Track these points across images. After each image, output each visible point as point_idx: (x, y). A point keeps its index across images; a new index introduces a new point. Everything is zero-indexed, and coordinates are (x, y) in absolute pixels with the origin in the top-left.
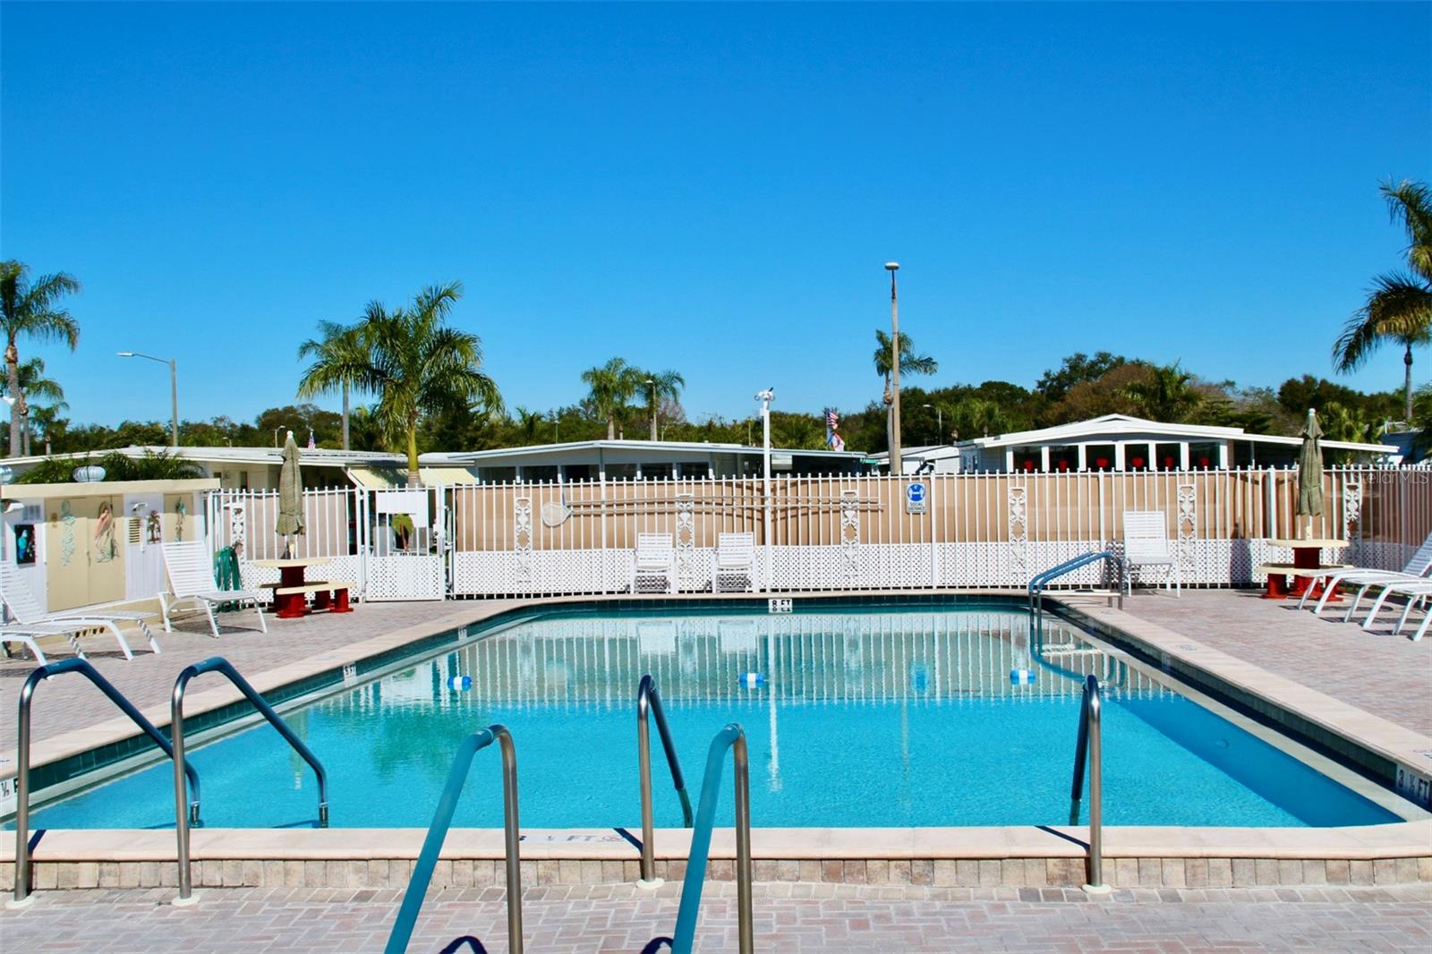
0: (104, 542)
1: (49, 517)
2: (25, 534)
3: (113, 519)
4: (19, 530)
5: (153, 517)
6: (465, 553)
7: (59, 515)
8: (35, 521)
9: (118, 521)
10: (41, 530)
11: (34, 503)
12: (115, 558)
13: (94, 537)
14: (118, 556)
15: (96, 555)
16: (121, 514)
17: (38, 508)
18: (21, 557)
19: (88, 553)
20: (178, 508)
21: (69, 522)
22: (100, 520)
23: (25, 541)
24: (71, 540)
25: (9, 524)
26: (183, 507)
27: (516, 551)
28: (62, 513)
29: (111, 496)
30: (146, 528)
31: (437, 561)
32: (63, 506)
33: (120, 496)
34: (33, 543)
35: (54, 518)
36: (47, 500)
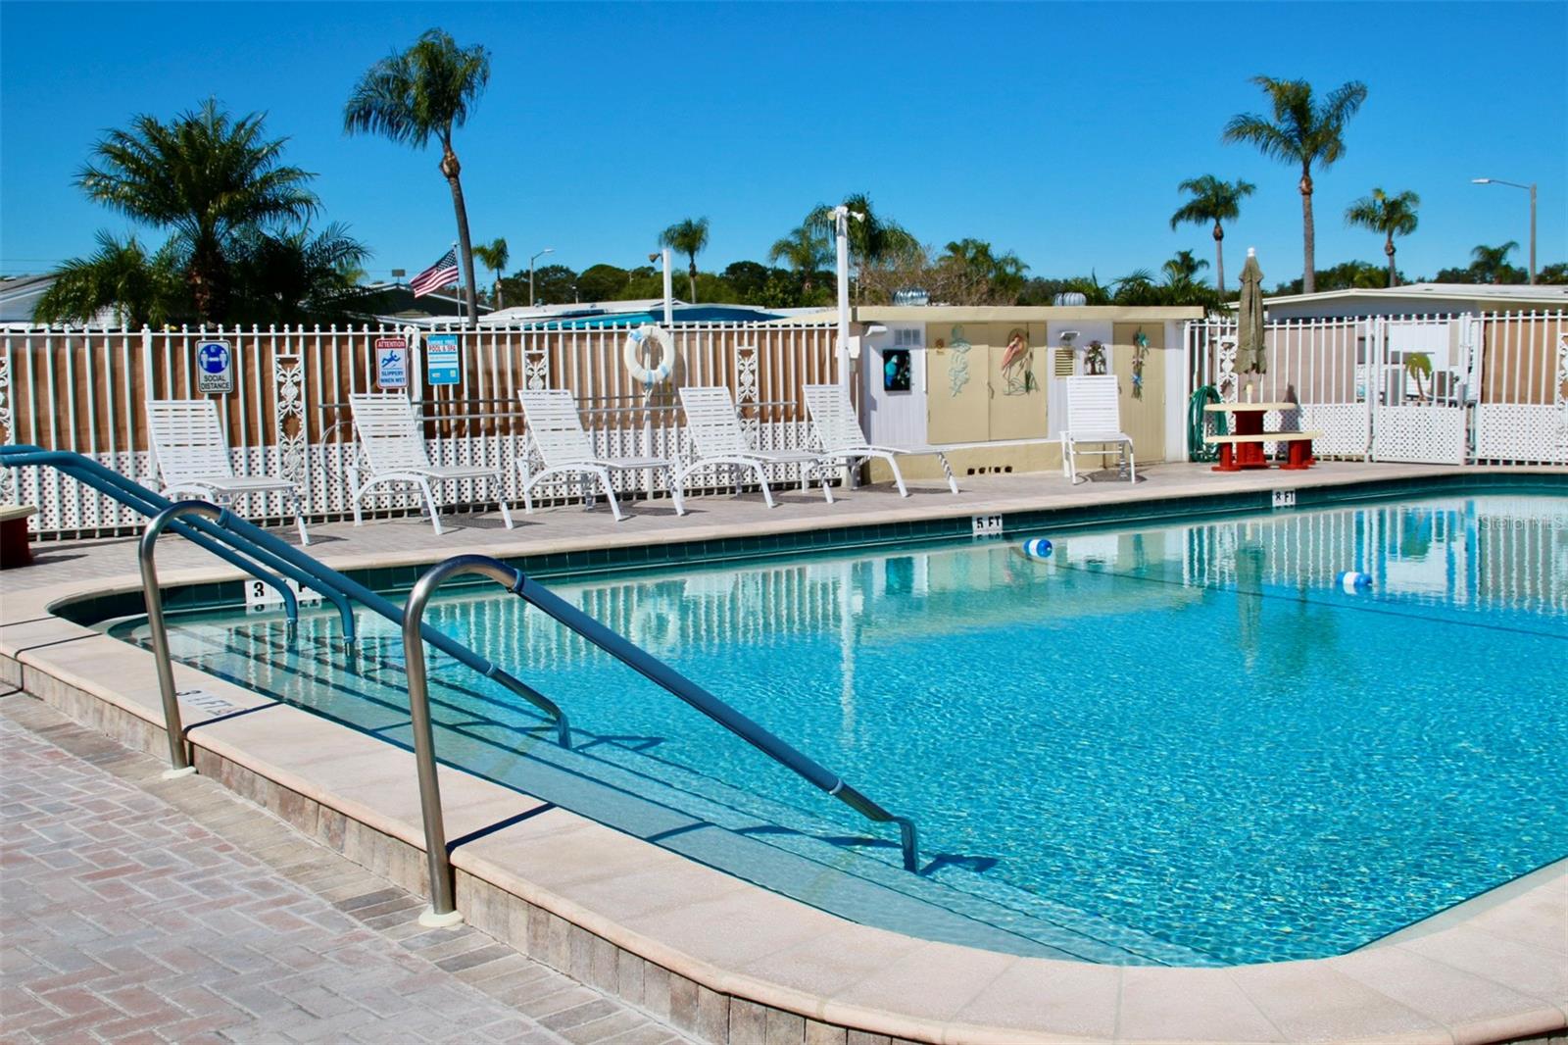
0: (1017, 373)
1: (934, 343)
2: (894, 360)
3: (1031, 349)
4: (887, 355)
5: (1095, 347)
6: (1491, 406)
7: (945, 342)
8: (912, 345)
9: (1037, 351)
10: (918, 357)
11: (911, 327)
12: (1032, 392)
13: (1000, 366)
14: (1037, 389)
15: (1001, 385)
16: (1043, 342)
17: (916, 334)
18: (889, 384)
19: (989, 384)
20: (1136, 340)
21: (962, 349)
22: (1007, 349)
23: (894, 367)
24: (964, 368)
25: (874, 348)
26: (1144, 338)
27: (1557, 405)
28: (952, 339)
29: (1027, 323)
30: (1082, 361)
31: (1459, 415)
32: (953, 331)
33: (1044, 323)
34: (908, 370)
35: (940, 344)
36: (928, 325)
